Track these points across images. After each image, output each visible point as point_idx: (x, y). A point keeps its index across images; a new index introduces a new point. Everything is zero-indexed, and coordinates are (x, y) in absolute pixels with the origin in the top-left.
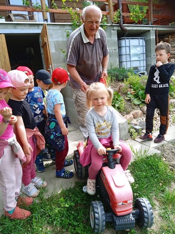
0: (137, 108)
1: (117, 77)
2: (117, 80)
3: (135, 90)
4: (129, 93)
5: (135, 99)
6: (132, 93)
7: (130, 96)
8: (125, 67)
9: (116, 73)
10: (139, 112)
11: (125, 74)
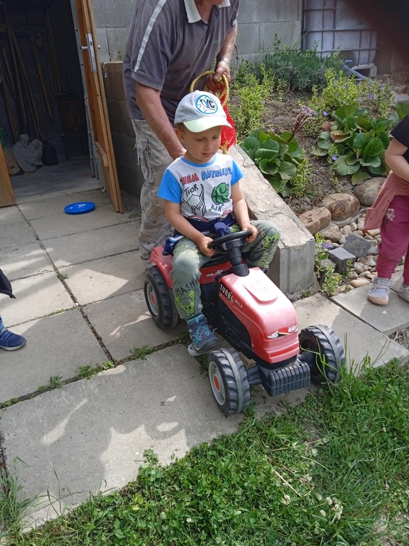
0: (344, 184)
1: (292, 80)
2: (291, 89)
3: (341, 128)
4: (324, 135)
5: (341, 157)
6: (332, 137)
7: (326, 147)
8: (319, 49)
9: (291, 68)
10: (349, 200)
11: (316, 73)
